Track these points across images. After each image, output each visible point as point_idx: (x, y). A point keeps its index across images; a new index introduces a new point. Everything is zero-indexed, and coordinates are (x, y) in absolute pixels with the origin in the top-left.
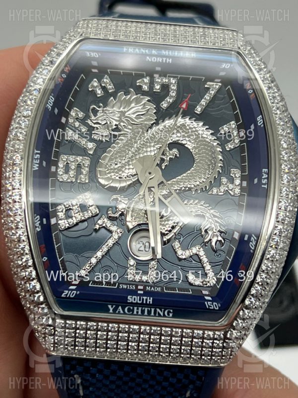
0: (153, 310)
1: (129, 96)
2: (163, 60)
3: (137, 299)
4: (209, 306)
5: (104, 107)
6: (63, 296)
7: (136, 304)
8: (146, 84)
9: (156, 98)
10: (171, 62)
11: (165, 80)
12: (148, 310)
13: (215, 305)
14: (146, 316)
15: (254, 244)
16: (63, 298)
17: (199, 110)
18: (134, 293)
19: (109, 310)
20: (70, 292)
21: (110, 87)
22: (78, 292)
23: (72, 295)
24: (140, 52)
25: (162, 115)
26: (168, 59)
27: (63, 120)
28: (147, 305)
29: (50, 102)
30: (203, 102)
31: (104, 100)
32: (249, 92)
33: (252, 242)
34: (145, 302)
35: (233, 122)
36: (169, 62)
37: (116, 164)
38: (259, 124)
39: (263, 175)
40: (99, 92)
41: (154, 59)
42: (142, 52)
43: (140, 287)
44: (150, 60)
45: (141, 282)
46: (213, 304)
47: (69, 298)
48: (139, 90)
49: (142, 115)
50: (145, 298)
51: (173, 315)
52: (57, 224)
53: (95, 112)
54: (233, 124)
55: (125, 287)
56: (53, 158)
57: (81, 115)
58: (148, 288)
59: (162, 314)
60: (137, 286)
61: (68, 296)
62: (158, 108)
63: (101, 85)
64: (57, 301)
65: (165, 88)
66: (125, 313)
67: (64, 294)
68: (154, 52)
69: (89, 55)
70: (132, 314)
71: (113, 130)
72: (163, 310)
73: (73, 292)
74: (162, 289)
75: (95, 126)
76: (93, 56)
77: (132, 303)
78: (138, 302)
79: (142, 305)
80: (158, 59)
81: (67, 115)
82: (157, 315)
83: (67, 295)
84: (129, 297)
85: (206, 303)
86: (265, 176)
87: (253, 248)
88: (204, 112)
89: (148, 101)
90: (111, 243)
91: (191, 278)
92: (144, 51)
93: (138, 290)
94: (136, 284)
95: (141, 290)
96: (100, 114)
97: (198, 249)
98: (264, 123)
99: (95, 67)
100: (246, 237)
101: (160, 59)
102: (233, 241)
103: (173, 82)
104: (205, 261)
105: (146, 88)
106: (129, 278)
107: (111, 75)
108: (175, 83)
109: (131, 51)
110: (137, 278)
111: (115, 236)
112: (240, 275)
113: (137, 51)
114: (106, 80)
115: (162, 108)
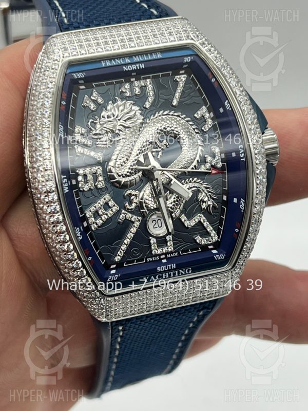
1: (116, 104)
2: (137, 67)
3: (163, 268)
4: (217, 258)
5: (100, 119)
7: (164, 272)
9: (139, 100)
10: (144, 67)
15: (244, 205)
17: (175, 103)
18: (159, 262)
21: (100, 101)
25: (147, 113)
27: (70, 138)
28: (172, 270)
29: (61, 131)
30: (177, 95)
31: (98, 112)
33: (241, 204)
34: (170, 268)
35: (204, 107)
37: (122, 165)
38: (228, 108)
39: (240, 151)
40: (92, 106)
41: (130, 68)
44: (127, 70)
45: (163, 254)
46: (219, 256)
48: (124, 98)
49: (132, 118)
50: (170, 265)
52: (88, 226)
53: (94, 124)
54: (204, 109)
55: (151, 259)
56: (71, 173)
57: (84, 131)
58: (168, 256)
60: (160, 257)
62: (143, 109)
65: (143, 88)
68: (127, 61)
69: (76, 77)
71: (113, 137)
74: (179, 253)
75: (97, 137)
76: (79, 77)
77: (161, 271)
78: (166, 269)
79: (169, 270)
80: (133, 66)
81: (72, 133)
84: (158, 268)
85: (214, 256)
86: (242, 151)
87: (243, 209)
88: (180, 102)
89: (133, 104)
90: (133, 230)
91: (198, 239)
92: (119, 62)
93: (161, 259)
94: (159, 255)
95: (163, 259)
96: (98, 126)
97: (200, 217)
98: (231, 107)
99: (82, 84)
100: (235, 200)
101: (134, 67)
102: (224, 203)
103: (148, 84)
104: (206, 224)
105: (128, 94)
106: (153, 253)
107: (97, 88)
108: (150, 84)
109: (108, 64)
110: (159, 251)
111: (137, 224)
112: (237, 230)
113: (114, 63)
114: (95, 94)
115: (145, 108)
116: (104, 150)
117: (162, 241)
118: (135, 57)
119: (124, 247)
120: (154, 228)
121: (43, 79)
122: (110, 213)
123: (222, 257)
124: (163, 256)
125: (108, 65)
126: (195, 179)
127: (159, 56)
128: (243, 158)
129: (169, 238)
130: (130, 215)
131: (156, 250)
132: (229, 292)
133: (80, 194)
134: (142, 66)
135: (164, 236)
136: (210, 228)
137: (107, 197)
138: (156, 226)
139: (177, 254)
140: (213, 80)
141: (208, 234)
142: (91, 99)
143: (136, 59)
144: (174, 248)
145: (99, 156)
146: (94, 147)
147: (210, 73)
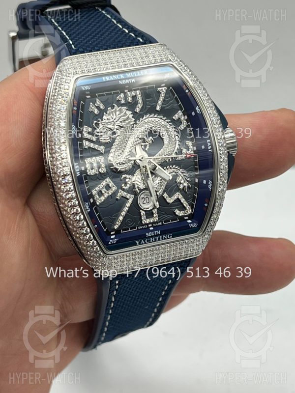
0: (161, 237)
1: (114, 109)
2: (129, 81)
3: (151, 234)
4: (191, 226)
5: (102, 121)
7: (152, 237)
8: (122, 99)
9: (131, 106)
10: (134, 82)
12: (158, 238)
14: (158, 241)
15: (211, 185)
16: (110, 244)
17: (158, 108)
18: (147, 229)
19: (136, 244)
20: (113, 240)
21: (102, 107)
22: (118, 239)
23: (115, 242)
24: (113, 78)
25: (137, 116)
26: (132, 80)
27: (80, 135)
28: (157, 235)
29: (73, 130)
30: (160, 103)
31: (100, 116)
33: (209, 185)
35: (180, 111)
38: (198, 112)
40: (96, 111)
41: (124, 82)
43: (149, 226)
44: (121, 83)
45: (150, 223)
46: (193, 225)
48: (120, 104)
50: (156, 232)
51: (172, 237)
52: (94, 202)
53: (97, 125)
54: (180, 113)
55: (141, 228)
56: (81, 162)
57: (90, 130)
58: (155, 225)
59: (166, 238)
60: (148, 226)
62: (134, 113)
65: (134, 97)
66: (146, 243)
68: (122, 76)
69: (84, 89)
70: (150, 242)
72: (166, 235)
73: (115, 239)
74: (163, 223)
76: (87, 89)
77: (149, 237)
78: (153, 235)
79: (155, 236)
81: (81, 132)
82: (164, 239)
83: (111, 242)
84: (147, 234)
85: (189, 225)
86: (209, 144)
87: (211, 188)
88: (162, 108)
89: (127, 110)
90: (128, 205)
91: (177, 212)
92: (115, 77)
93: (149, 227)
94: (147, 224)
95: (151, 227)
96: (101, 126)
97: (178, 195)
98: (201, 111)
99: (88, 95)
100: (205, 182)
101: (127, 81)
102: (196, 184)
103: (138, 94)
104: (183, 200)
105: (123, 102)
106: (143, 222)
107: (99, 97)
108: (139, 94)
109: (107, 78)
110: (148, 221)
111: (131, 201)
112: (206, 205)
113: (111, 78)
114: (98, 102)
115: (136, 112)
116: (105, 144)
117: (149, 214)
118: (128, 74)
119: (121, 218)
120: (143, 203)
121: (59, 91)
122: (111, 192)
123: (195, 225)
124: (151, 225)
125: (107, 80)
126: (174, 166)
128: (210, 149)
129: (155, 211)
130: (126, 193)
131: (145, 221)
132: (200, 254)
133: (88, 177)
135: (151, 210)
136: (185, 204)
137: (108, 180)
138: (145, 202)
139: (161, 223)
140: (187, 91)
141: (185, 208)
142: (95, 106)
144: (159, 219)
145: (102, 149)
146: (98, 142)
147: (184, 86)
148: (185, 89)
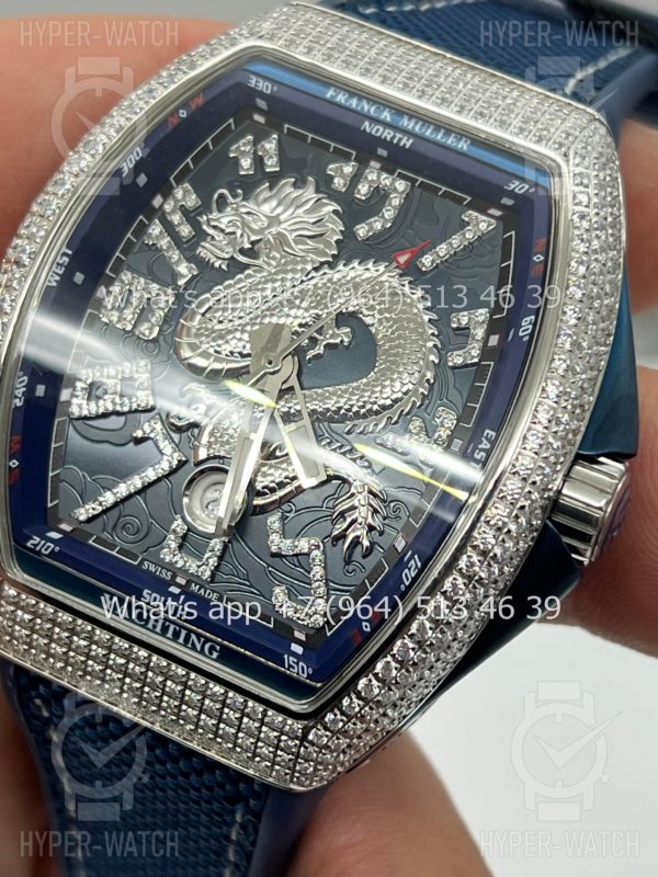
0: (184, 633)
1: (301, 191)
2: (394, 137)
3: (157, 600)
4: (289, 665)
5: (244, 199)
6: (29, 545)
8: (342, 175)
9: (353, 211)
10: (407, 147)
11: (386, 180)
12: (175, 629)
13: (303, 668)
14: (168, 638)
15: (413, 575)
16: (28, 549)
17: (426, 263)
18: (161, 587)
20: (43, 542)
21: (272, 165)
22: (58, 548)
23: (46, 550)
24: (357, 105)
25: (350, 248)
26: (406, 138)
27: (157, 201)
29: (130, 160)
30: (442, 249)
31: (248, 187)
32: (535, 258)
33: (409, 569)
35: (484, 311)
36: (405, 145)
37: (221, 322)
38: (521, 334)
39: (481, 442)
40: (246, 163)
41: (378, 130)
42: (363, 108)
43: (179, 580)
44: (368, 130)
45: (184, 571)
46: (297, 664)
47: (39, 553)
48: (324, 186)
49: (309, 237)
51: (218, 657)
52: (68, 403)
53: (222, 204)
54: (482, 314)
55: (152, 568)
56: (107, 272)
57: (192, 201)
58: (194, 588)
59: (199, 647)
60: (174, 576)
61: (38, 549)
62: (349, 233)
63: (255, 152)
64: (17, 550)
65: (379, 196)
66: (130, 620)
67: (32, 542)
68: (386, 115)
69: (253, 85)
70: (144, 626)
71: (242, 251)
72: (202, 640)
73: (49, 544)
74: (221, 598)
75: (211, 231)
76: (260, 89)
80: (387, 131)
81: (167, 193)
82: (189, 645)
83: (36, 545)
85: (286, 656)
86: (485, 445)
87: (407, 584)
88: (436, 270)
89: (335, 212)
90: (150, 475)
91: (279, 593)
92: (367, 108)
94: (175, 572)
95: (178, 586)
96: (231, 211)
97: (312, 547)
98: (531, 335)
99: (260, 111)
101: (388, 134)
102: (391, 553)
103: (401, 188)
105: (338, 185)
106: (162, 555)
108: (402, 192)
109: (341, 98)
110: (178, 562)
111: (164, 464)
113: (354, 103)
114: (270, 145)
115: (354, 235)
116: (203, 265)
117: (190, 541)
118: (410, 120)
119: (109, 498)
124: (183, 580)
125: (338, 99)
127: (463, 146)
129: (215, 545)
131: (170, 553)
133: (97, 324)
134: (407, 142)
135: (210, 537)
136: (319, 588)
139: (214, 597)
140: (539, 258)
142: (256, 150)
143: (406, 123)
144: (213, 578)
145: (185, 270)
146: (188, 248)
147: (544, 240)
148: (536, 249)
